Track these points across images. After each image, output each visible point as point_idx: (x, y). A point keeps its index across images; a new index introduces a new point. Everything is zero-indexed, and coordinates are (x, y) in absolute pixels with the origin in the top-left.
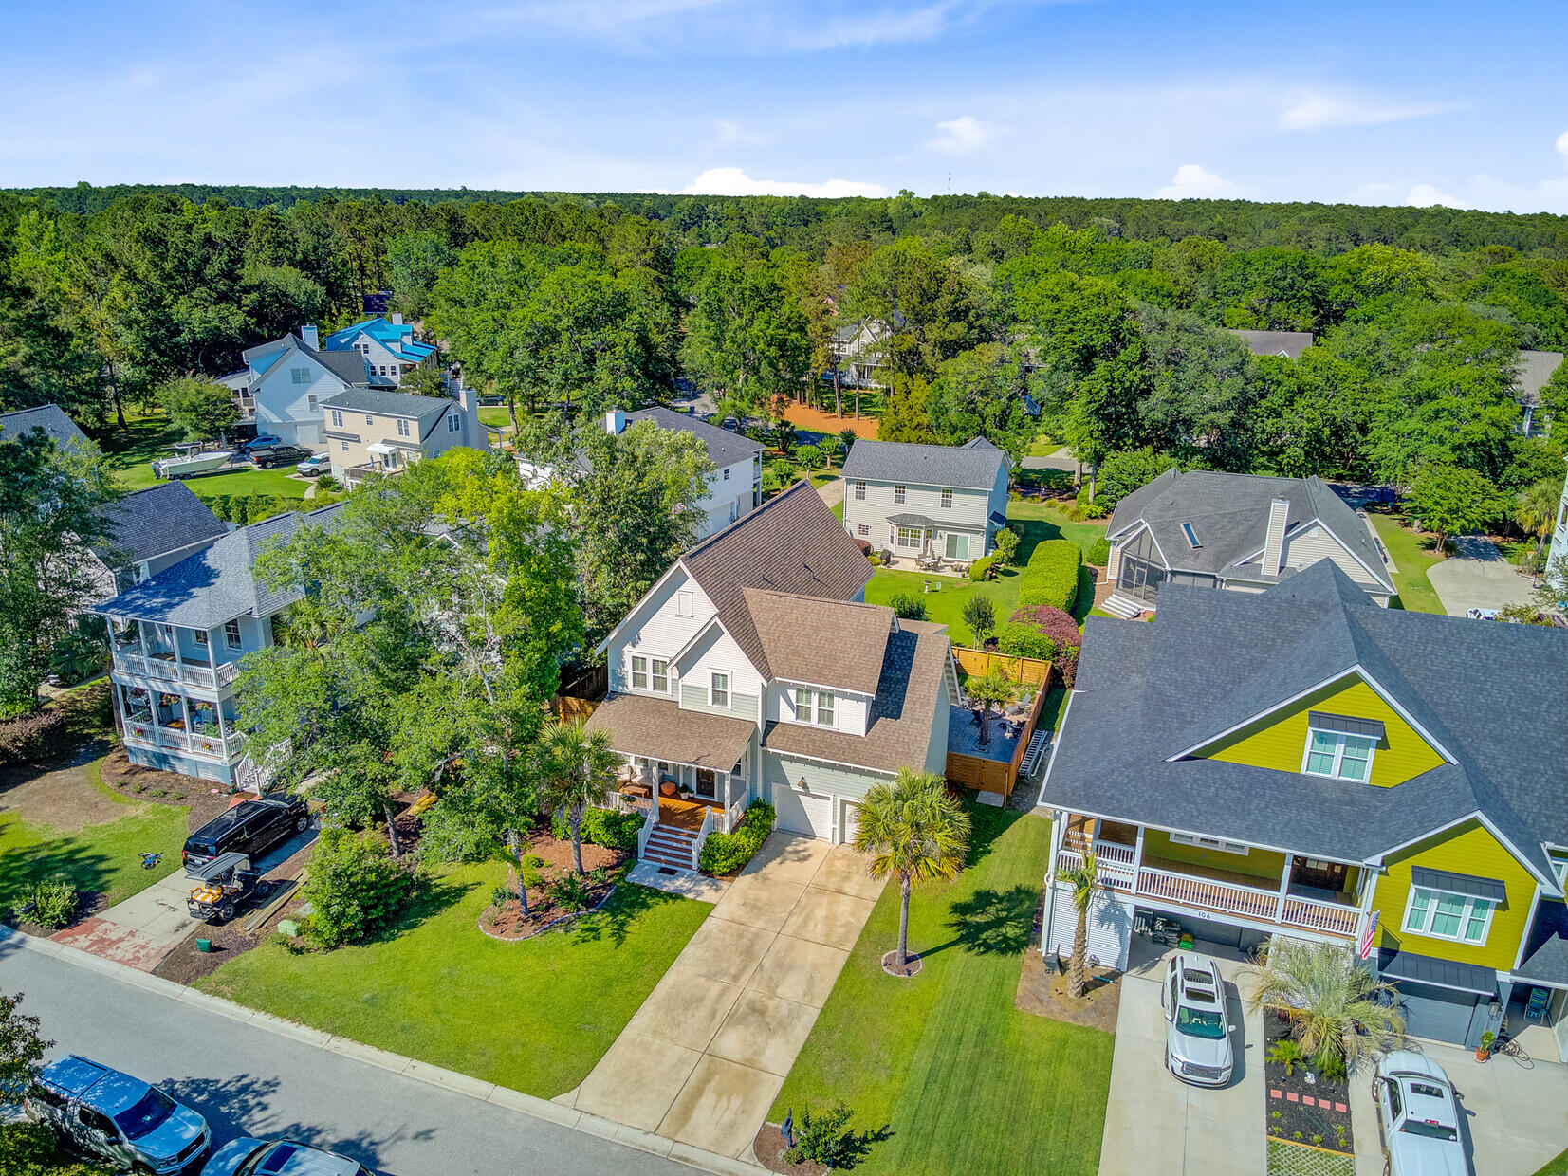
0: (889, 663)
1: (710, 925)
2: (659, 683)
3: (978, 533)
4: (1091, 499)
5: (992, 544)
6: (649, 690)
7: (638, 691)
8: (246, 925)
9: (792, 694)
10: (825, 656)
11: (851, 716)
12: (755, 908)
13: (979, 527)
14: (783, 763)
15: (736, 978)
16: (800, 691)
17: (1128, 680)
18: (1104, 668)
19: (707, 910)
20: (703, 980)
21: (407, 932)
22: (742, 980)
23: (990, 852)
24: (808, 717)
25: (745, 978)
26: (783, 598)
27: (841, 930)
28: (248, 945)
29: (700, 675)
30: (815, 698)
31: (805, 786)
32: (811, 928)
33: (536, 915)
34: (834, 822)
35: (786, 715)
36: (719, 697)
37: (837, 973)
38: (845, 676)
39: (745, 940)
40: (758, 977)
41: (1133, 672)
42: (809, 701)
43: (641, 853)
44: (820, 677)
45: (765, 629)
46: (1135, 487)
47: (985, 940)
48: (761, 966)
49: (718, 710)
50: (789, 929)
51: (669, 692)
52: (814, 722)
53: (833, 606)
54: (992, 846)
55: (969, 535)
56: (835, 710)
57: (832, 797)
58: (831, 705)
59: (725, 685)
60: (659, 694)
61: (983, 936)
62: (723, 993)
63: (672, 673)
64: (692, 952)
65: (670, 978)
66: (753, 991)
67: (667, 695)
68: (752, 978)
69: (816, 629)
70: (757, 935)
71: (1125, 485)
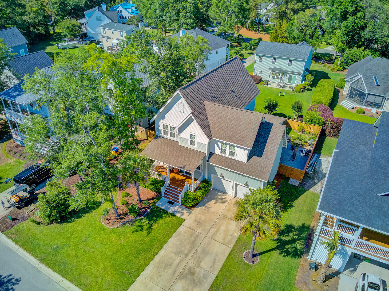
0: (259, 134)
1: (181, 229)
2: (172, 135)
3: (300, 75)
4: (339, 64)
5: (304, 79)
6: (169, 137)
7: (165, 136)
8: (26, 210)
9: (220, 144)
10: (233, 131)
11: (242, 155)
12: (199, 222)
13: (300, 73)
14: (215, 167)
15: (186, 255)
16: (222, 143)
17: (358, 147)
18: (349, 142)
19: (181, 222)
20: (174, 255)
21: (77, 220)
22: (188, 257)
23: (292, 206)
24: (225, 153)
25: (190, 256)
26: (219, 107)
27: (229, 237)
28: (25, 219)
29: (186, 134)
30: (228, 147)
31: (223, 177)
32: (218, 235)
33: (121, 217)
34: (233, 190)
35: (217, 151)
36: (192, 143)
37: (225, 258)
38: (240, 140)
39: (193, 237)
40: (195, 256)
42: (226, 147)
43: (163, 195)
44: (230, 139)
45: (211, 118)
46: (356, 61)
47: (287, 249)
48: (196, 251)
49: (192, 147)
50: (210, 235)
51: (176, 138)
52: (227, 155)
53: (238, 111)
54: (293, 204)
55: (296, 76)
56: (235, 152)
57: (232, 182)
58: (234, 150)
59: (194, 138)
60: (172, 138)
61: (287, 247)
62: (180, 262)
63: (176, 132)
64: (172, 241)
65: (162, 252)
66: (191, 263)
67: (175, 139)
68: (192, 256)
69: (231, 120)
70: (197, 236)
71: (352, 61)
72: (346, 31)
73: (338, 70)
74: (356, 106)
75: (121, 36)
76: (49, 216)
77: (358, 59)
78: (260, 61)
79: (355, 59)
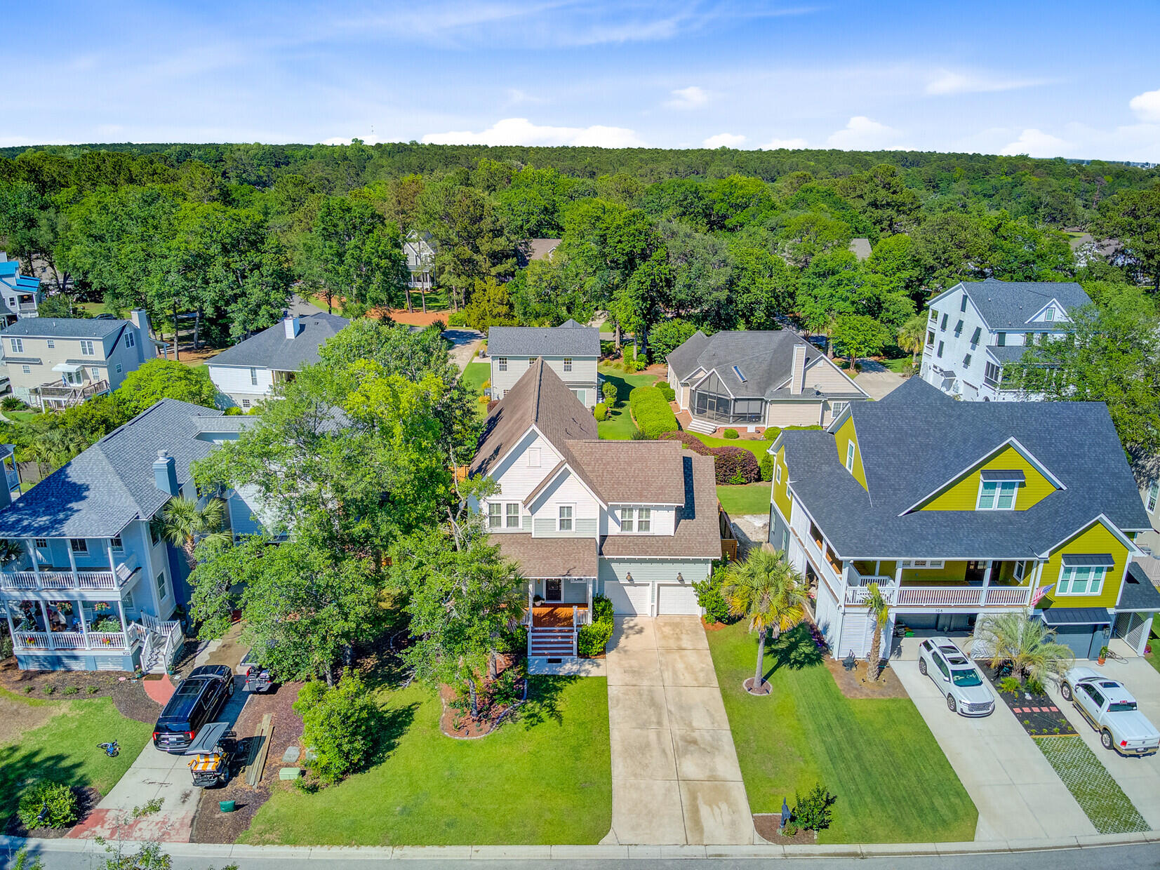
1: (612, 691)
2: (512, 521)
3: (591, 387)
4: (635, 357)
5: (602, 395)
6: (504, 527)
7: (496, 530)
8: (248, 779)
9: (618, 513)
10: (641, 482)
11: (663, 522)
12: (633, 672)
13: (592, 383)
14: (613, 565)
15: (659, 723)
16: (624, 510)
17: (821, 469)
18: (804, 464)
19: (603, 682)
20: (638, 731)
21: (390, 753)
22: (664, 724)
24: (630, 528)
25: (665, 721)
26: (598, 444)
27: (702, 675)
28: (264, 796)
29: (550, 510)
30: (636, 513)
31: (631, 580)
32: (682, 677)
33: (483, 714)
34: (653, 601)
35: (614, 529)
36: (565, 524)
37: (721, 703)
38: (660, 494)
39: (645, 696)
40: (673, 719)
41: (822, 464)
42: (631, 516)
43: (530, 652)
44: (641, 496)
45: (590, 468)
46: (675, 347)
47: (795, 659)
48: (670, 711)
49: (566, 534)
50: (668, 682)
51: (520, 526)
52: (635, 531)
53: (637, 445)
55: (586, 389)
56: (651, 519)
57: (651, 583)
58: (648, 516)
59: (570, 514)
60: (512, 530)
61: (792, 656)
62: (659, 735)
63: (523, 512)
64: (615, 714)
65: (615, 736)
66: (679, 730)
67: (521, 528)
68: (670, 721)
69: (629, 464)
70: (650, 691)
71: (668, 346)
72: (641, 292)
73: (638, 370)
74: (720, 426)
75: (85, 352)
76: (347, 756)
77: (678, 341)
78: (503, 368)
79: (673, 342)
